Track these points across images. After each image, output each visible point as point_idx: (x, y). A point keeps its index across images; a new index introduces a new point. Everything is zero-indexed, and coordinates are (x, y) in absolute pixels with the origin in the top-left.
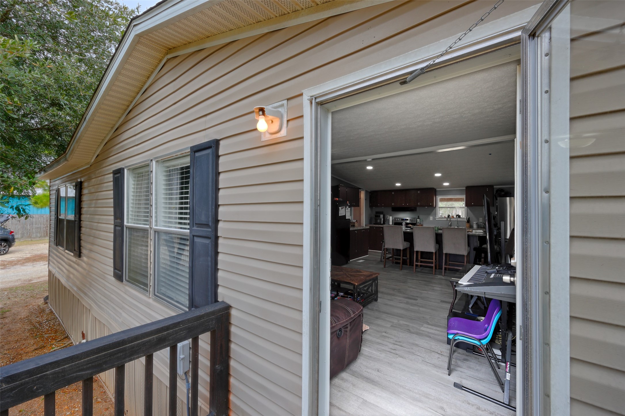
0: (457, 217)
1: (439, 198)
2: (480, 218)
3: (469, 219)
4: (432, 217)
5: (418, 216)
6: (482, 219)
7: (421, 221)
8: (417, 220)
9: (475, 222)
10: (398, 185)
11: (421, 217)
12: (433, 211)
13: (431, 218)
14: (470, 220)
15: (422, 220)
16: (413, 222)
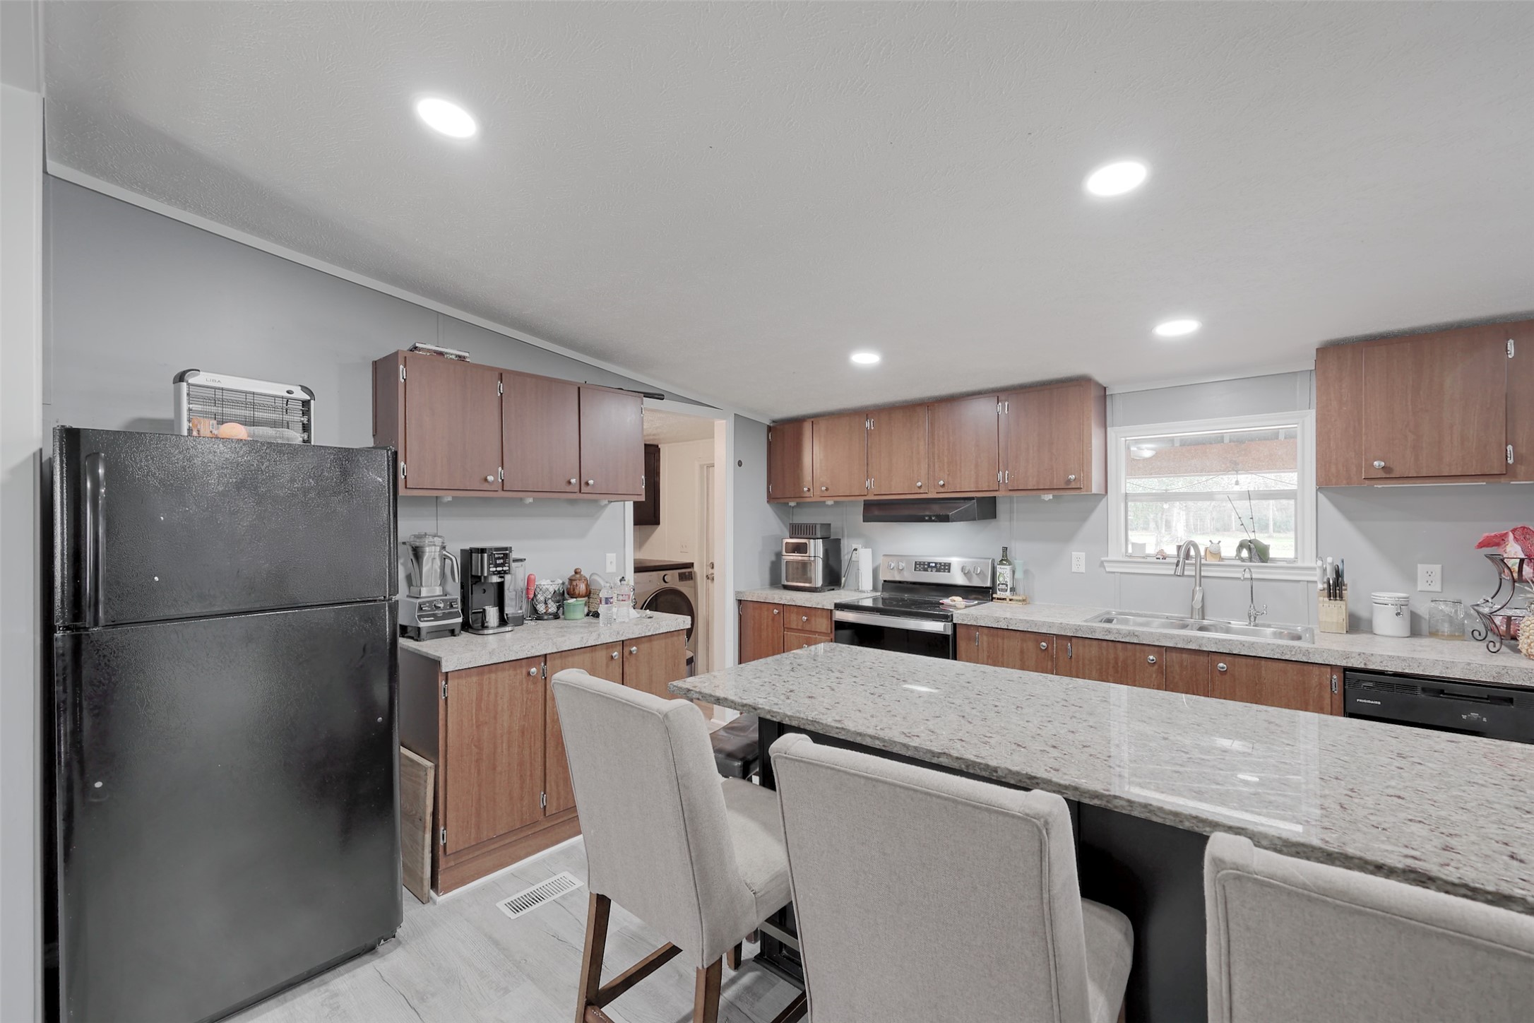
0: (1245, 553)
1: (1119, 436)
2: (1421, 569)
3: (1339, 574)
4: (1082, 555)
5: (1005, 549)
6: (1437, 568)
7: (1019, 575)
8: (999, 569)
9: (1385, 596)
10: (866, 359)
11: (1018, 551)
12: (1084, 518)
13: (1078, 559)
14: (1347, 579)
15: (1026, 572)
16: (976, 582)
